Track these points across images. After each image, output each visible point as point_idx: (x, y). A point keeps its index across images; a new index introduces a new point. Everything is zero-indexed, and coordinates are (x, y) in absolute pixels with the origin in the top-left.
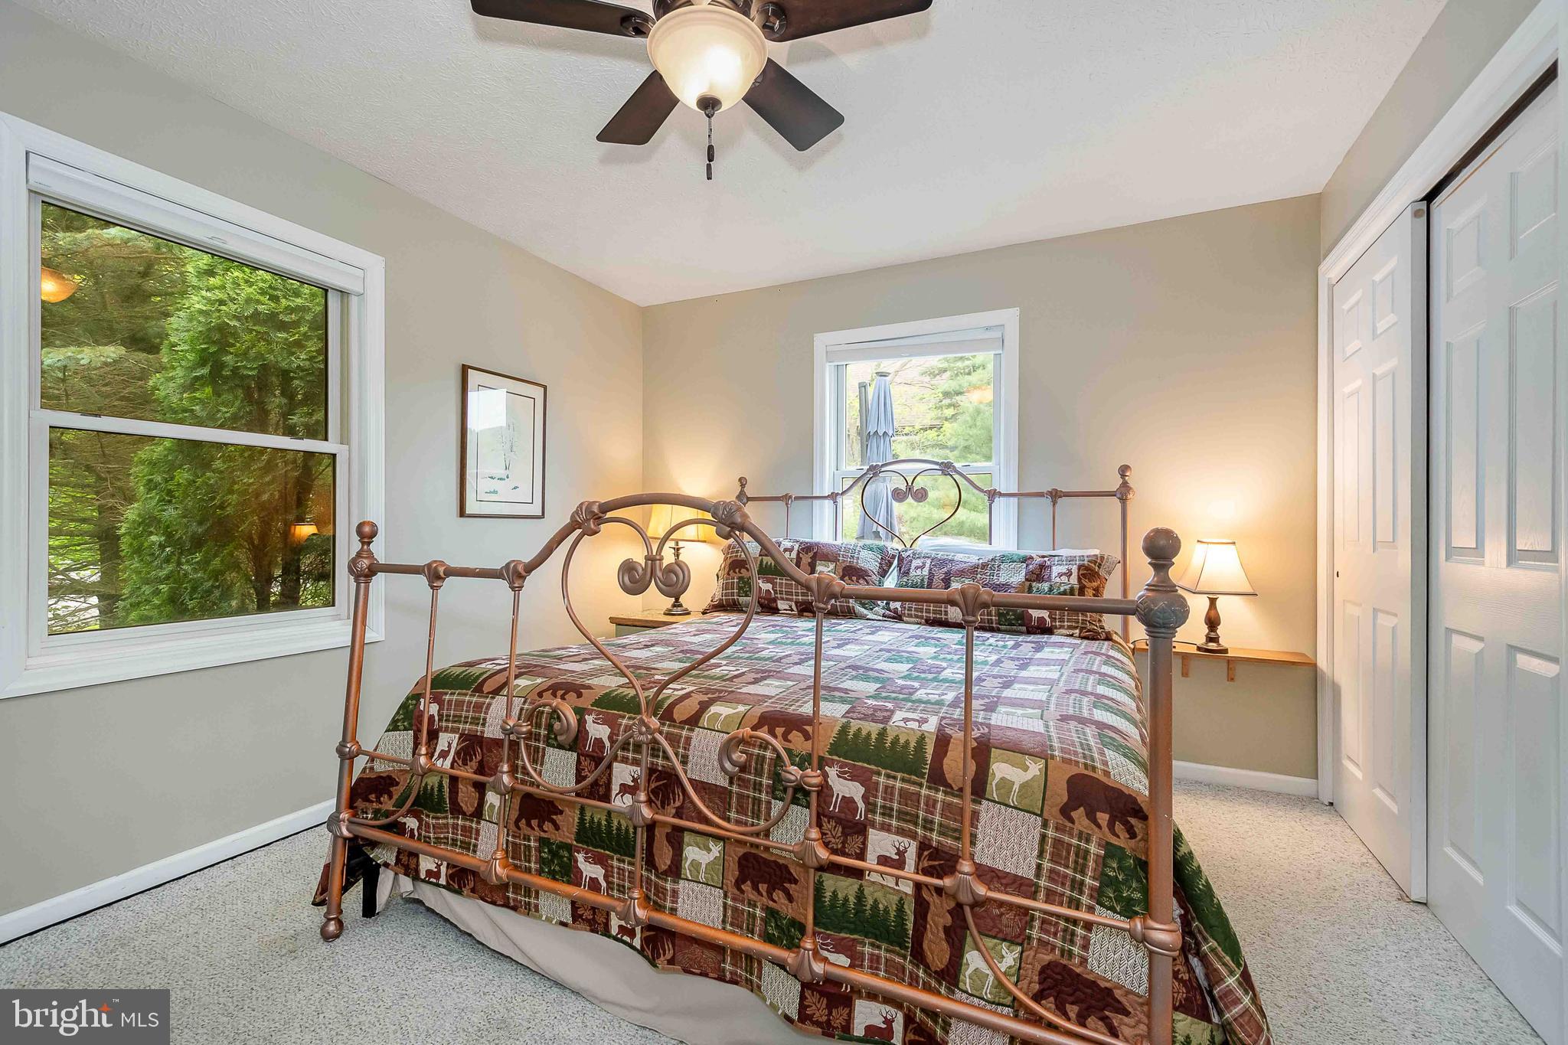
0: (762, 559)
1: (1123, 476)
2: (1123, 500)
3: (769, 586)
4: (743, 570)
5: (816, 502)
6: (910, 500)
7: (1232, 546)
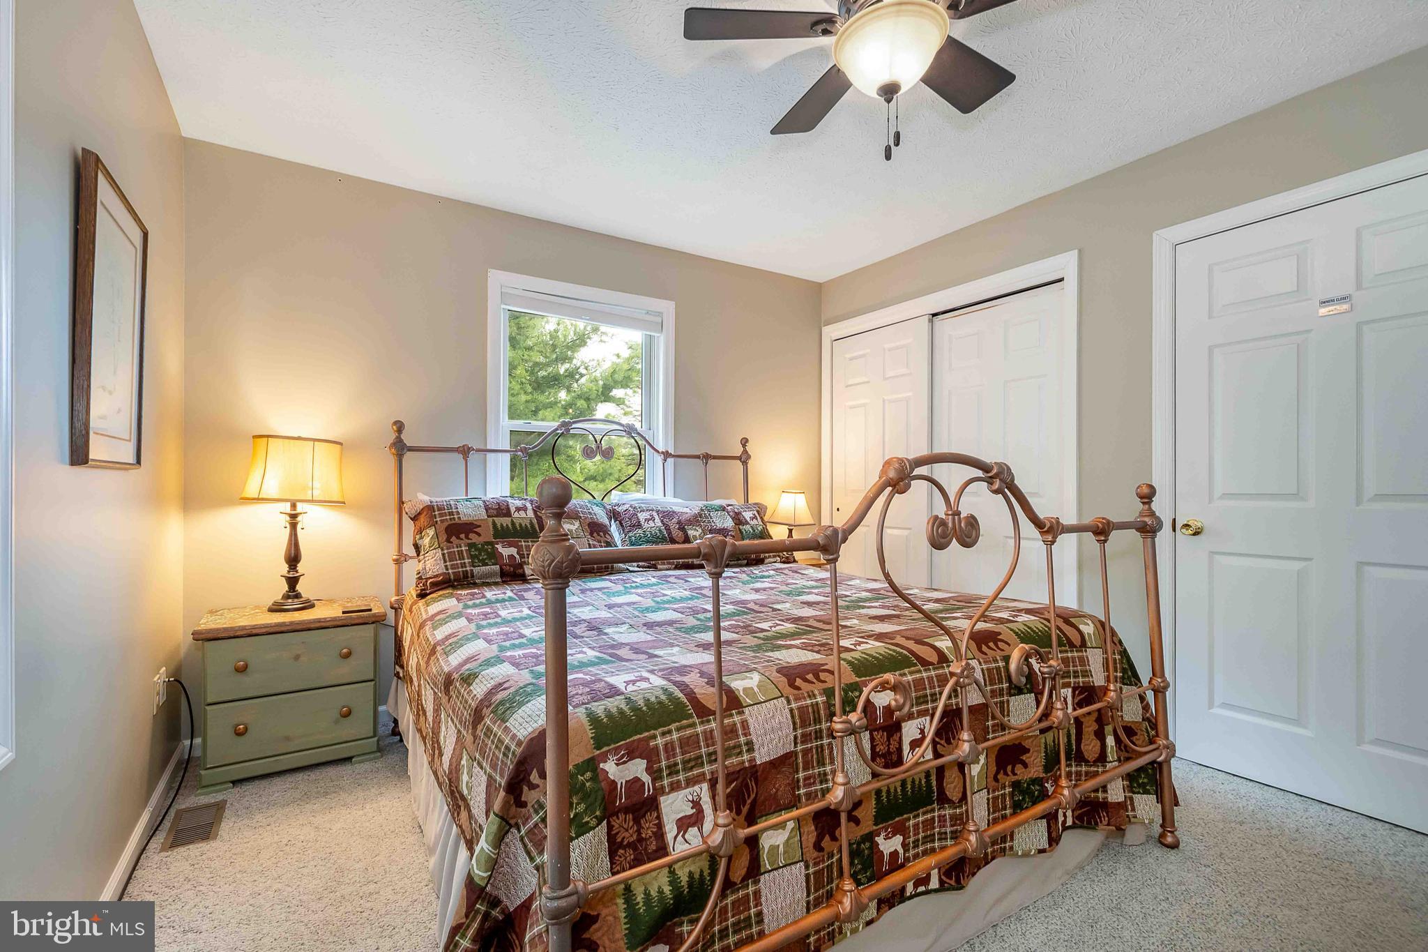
0: (494, 522)
1: (744, 446)
2: (745, 463)
3: (513, 551)
4: (471, 536)
5: (489, 455)
6: (598, 458)
7: (803, 494)
